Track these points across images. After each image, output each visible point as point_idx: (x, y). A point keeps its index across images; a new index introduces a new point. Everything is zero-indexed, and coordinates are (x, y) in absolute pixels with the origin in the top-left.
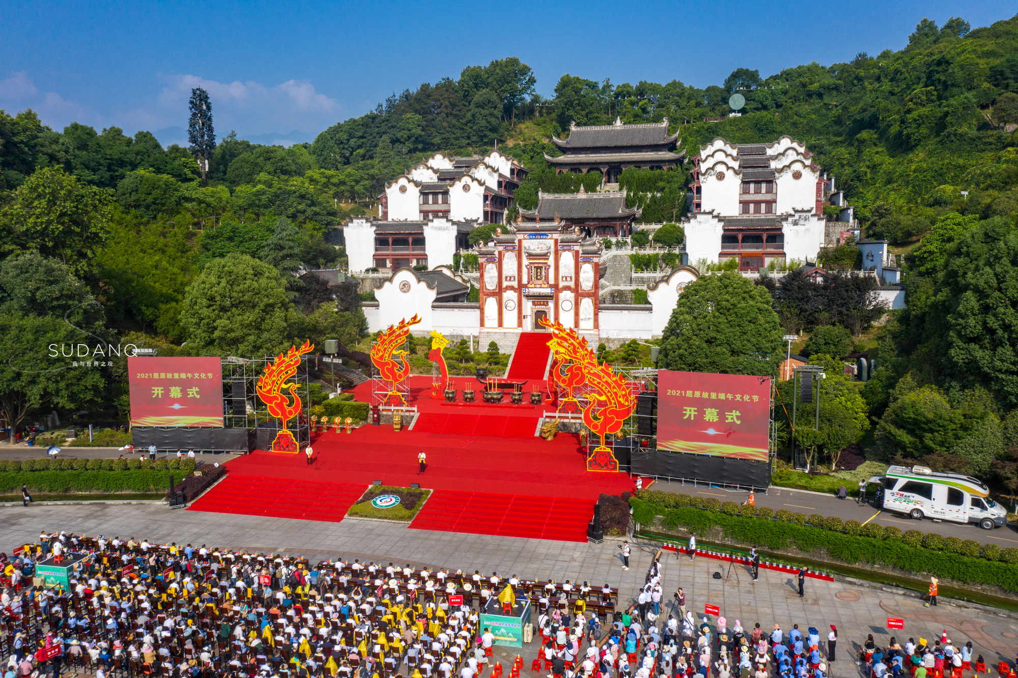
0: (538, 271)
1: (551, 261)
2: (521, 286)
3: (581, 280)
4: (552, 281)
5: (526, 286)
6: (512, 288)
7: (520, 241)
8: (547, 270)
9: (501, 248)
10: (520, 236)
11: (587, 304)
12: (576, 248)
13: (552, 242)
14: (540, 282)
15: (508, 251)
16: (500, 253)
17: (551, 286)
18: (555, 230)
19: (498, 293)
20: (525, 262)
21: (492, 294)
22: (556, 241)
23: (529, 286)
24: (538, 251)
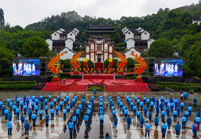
0: (99, 48)
1: (102, 46)
3: (109, 50)
5: (96, 52)
6: (93, 52)
10: (95, 40)
11: (111, 56)
13: (102, 41)
14: (100, 51)
15: (92, 43)
18: (103, 38)
20: (96, 46)
21: (88, 54)
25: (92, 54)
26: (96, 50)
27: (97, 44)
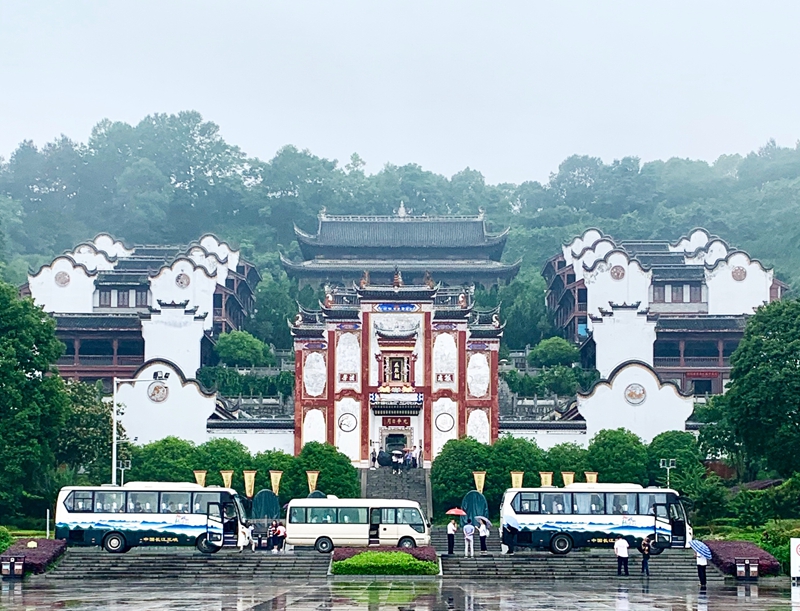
0: (397, 366)
1: (419, 349)
2: (366, 390)
3: (469, 379)
4: (420, 382)
5: (375, 390)
6: (351, 393)
7: (366, 315)
8: (412, 363)
9: (333, 327)
10: (365, 308)
11: (479, 420)
12: (461, 327)
13: (421, 318)
14: (400, 384)
15: (345, 331)
16: (331, 334)
17: (418, 390)
18: (425, 296)
19: (327, 403)
20: (375, 348)
21: (317, 404)
22: (428, 315)
23: (381, 389)
24: (397, 333)
25: (348, 409)
26: (373, 381)
27: (384, 339)
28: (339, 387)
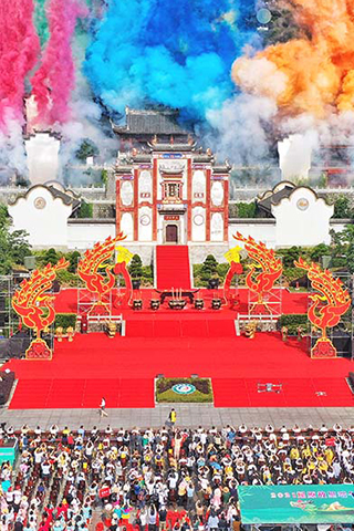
0: (172, 189)
1: (184, 179)
2: (156, 201)
3: (212, 196)
4: (185, 198)
5: (160, 202)
6: (147, 204)
7: (155, 160)
8: (180, 187)
9: (136, 167)
10: (155, 156)
11: (217, 219)
12: (208, 167)
13: (186, 161)
16: (136, 171)
17: (184, 202)
19: (134, 209)
20: (160, 179)
21: (129, 210)
22: (189, 161)
23: (164, 202)
24: (173, 170)
25: (146, 212)
26: (159, 198)
27: (165, 174)
28: (140, 200)
